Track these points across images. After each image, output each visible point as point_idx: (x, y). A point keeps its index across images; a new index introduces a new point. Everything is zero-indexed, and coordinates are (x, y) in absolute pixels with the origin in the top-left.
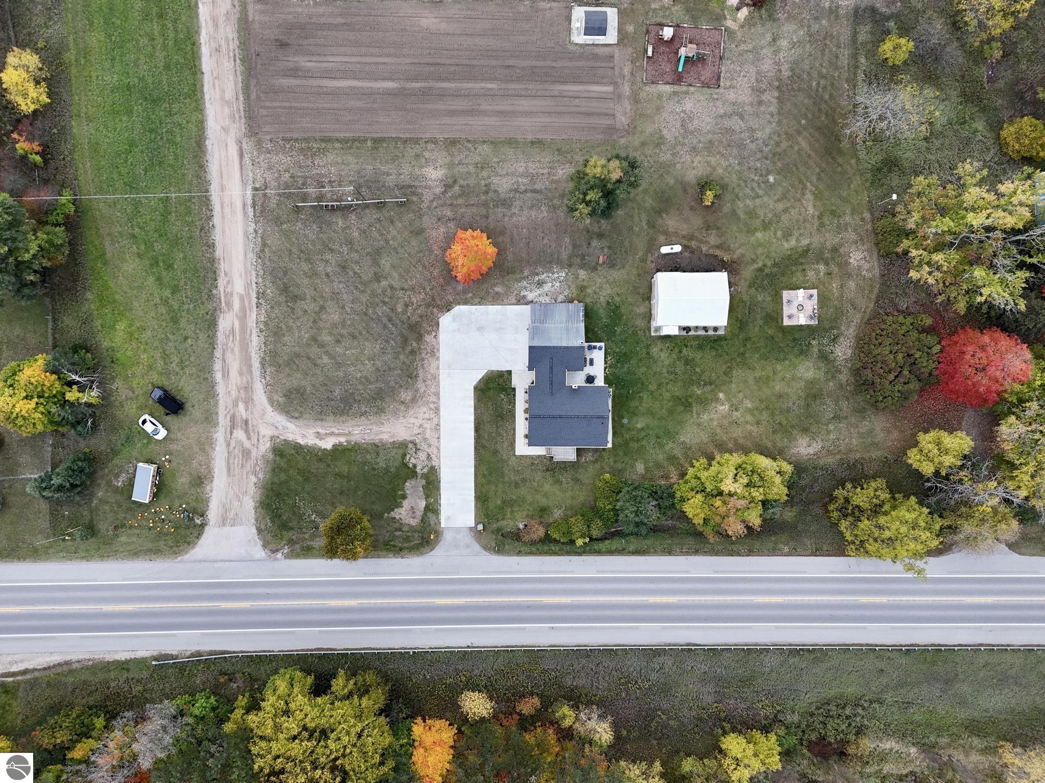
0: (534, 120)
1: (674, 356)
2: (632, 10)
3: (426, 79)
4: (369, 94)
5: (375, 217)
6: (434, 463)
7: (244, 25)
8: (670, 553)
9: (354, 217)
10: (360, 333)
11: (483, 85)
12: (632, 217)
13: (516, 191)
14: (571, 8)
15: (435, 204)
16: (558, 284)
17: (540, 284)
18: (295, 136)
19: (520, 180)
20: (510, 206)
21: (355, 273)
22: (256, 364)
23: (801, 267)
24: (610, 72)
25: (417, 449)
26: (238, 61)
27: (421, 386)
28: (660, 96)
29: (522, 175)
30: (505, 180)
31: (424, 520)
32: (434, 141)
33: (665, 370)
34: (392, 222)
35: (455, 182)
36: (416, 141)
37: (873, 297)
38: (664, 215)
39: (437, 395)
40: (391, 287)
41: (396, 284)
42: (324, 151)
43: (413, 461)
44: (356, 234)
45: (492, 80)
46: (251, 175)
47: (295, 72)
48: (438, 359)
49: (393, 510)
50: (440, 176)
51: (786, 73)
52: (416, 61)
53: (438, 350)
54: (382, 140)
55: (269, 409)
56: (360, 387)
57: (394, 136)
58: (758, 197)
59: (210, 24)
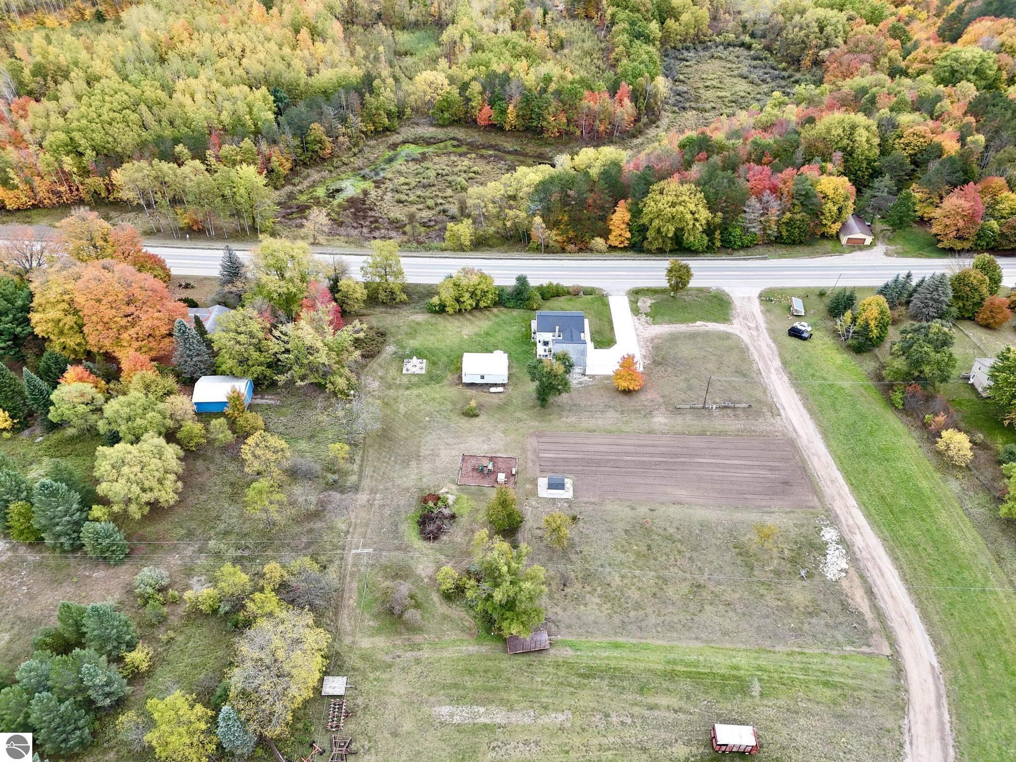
2: (526, 497)
3: (676, 462)
4: (715, 456)
5: (696, 401)
6: (636, 317)
10: (692, 360)
12: (523, 403)
13: (602, 412)
14: (574, 497)
15: (657, 407)
17: (581, 383)
18: (761, 438)
20: (606, 405)
21: (702, 381)
22: (752, 349)
23: (412, 382)
25: (646, 322)
26: (815, 475)
28: (505, 451)
29: (600, 418)
30: (611, 416)
31: (637, 299)
32: (663, 433)
34: (684, 399)
35: (645, 416)
36: (676, 434)
38: (501, 404)
39: (639, 341)
41: (675, 377)
42: (740, 431)
43: (648, 318)
45: (629, 461)
46: (785, 422)
49: (655, 302)
50: (656, 418)
53: (642, 358)
54: (699, 435)
55: (738, 334)
56: (686, 342)
57: (692, 436)
58: (437, 411)
59: (844, 495)
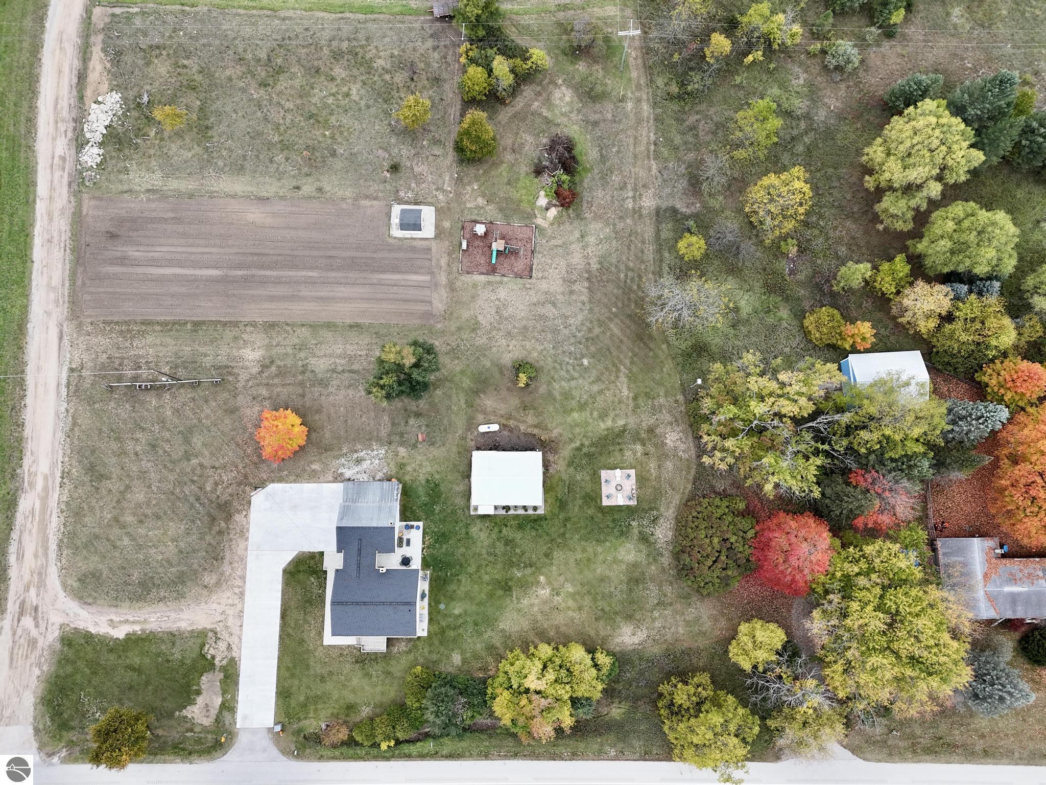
0: (353, 305)
1: (494, 536)
2: (449, 209)
3: (249, 267)
4: (194, 280)
5: (189, 396)
6: (234, 654)
7: (78, 220)
8: (487, 756)
9: (168, 397)
10: (165, 513)
11: (304, 273)
12: (450, 397)
13: (334, 371)
14: (390, 206)
15: (250, 383)
16: (377, 461)
17: (359, 461)
18: (116, 319)
19: (338, 361)
20: (327, 386)
21: (165, 451)
22: (53, 547)
23: (618, 447)
24: (427, 263)
25: (217, 639)
26: (68, 250)
27: (226, 568)
28: (475, 286)
29: (339, 357)
30: (322, 361)
31: (218, 720)
32: (254, 324)
33: (484, 551)
34: (206, 402)
35: (272, 362)
36: (235, 324)
37: (691, 478)
38: (482, 395)
39: (243, 578)
40: (201, 465)
41: (207, 463)
42: (142, 334)
43: (212, 651)
44: (169, 413)
45: (312, 268)
46: (68, 356)
47: (122, 261)
48: (247, 539)
49: (185, 707)
50: (257, 358)
51: (595, 266)
52: (241, 251)
53: (248, 530)
54: (204, 323)
55: (61, 594)
56: (160, 570)
57: (214, 319)
58: (573, 379)
59: (46, 218)
